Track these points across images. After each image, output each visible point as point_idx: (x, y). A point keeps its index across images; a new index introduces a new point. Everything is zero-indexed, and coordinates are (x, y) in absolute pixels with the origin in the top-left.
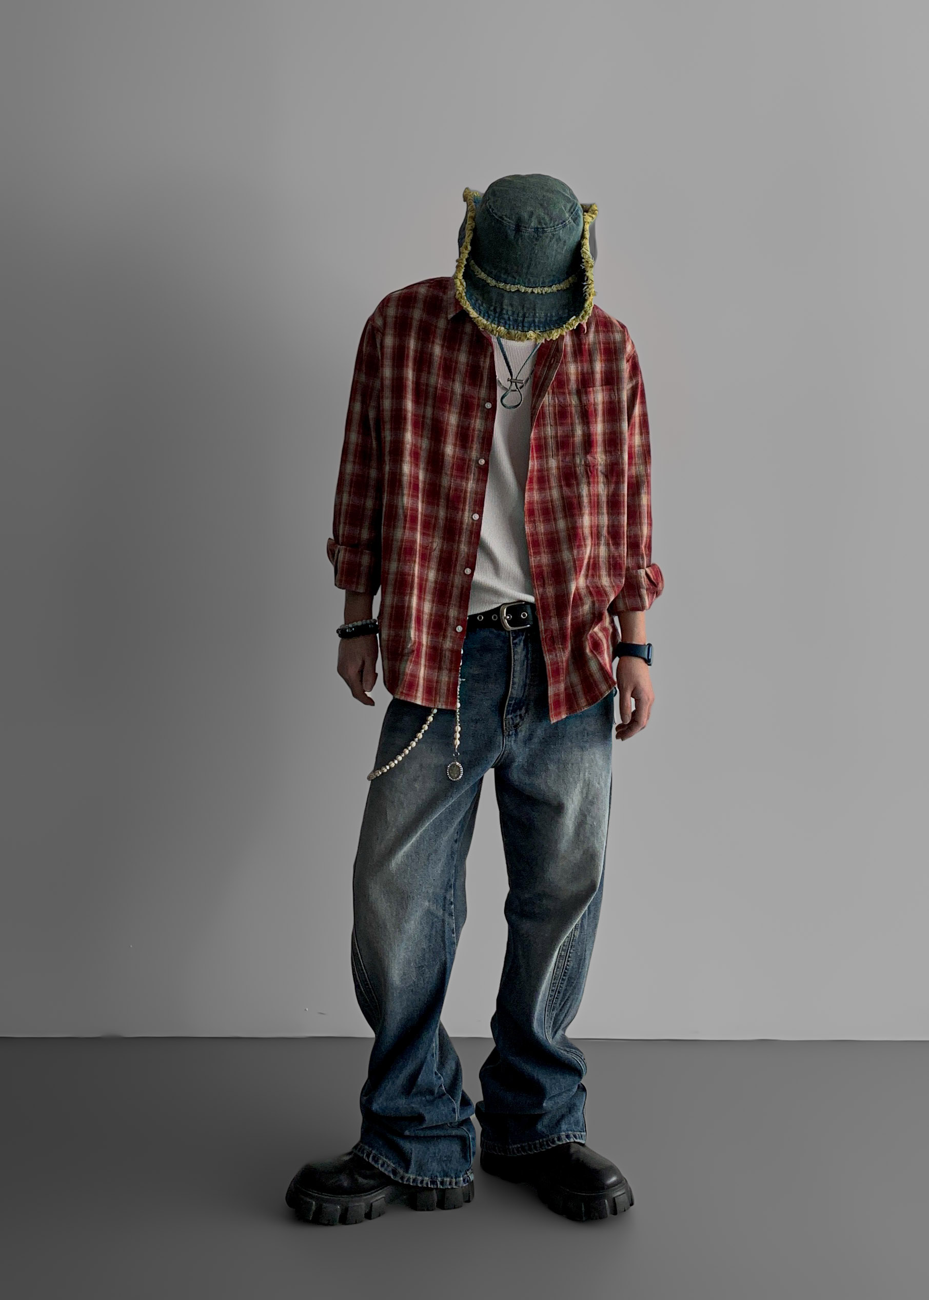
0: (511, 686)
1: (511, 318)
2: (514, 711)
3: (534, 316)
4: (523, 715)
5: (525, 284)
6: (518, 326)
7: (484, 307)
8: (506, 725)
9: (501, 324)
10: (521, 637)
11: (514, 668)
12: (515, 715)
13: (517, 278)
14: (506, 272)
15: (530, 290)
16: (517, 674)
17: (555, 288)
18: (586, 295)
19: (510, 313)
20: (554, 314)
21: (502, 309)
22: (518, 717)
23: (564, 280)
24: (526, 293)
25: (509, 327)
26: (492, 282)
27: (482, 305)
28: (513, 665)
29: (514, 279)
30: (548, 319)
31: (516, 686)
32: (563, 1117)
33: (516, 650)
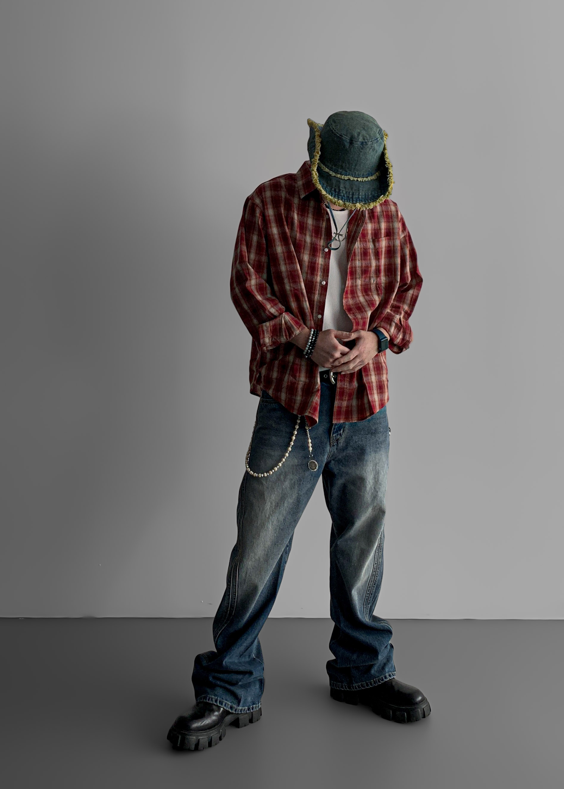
1: (345, 195)
2: (337, 432)
3: (359, 195)
4: (341, 434)
5: (352, 175)
6: (350, 200)
7: (328, 189)
8: (332, 440)
9: (340, 199)
12: (337, 434)
13: (348, 172)
14: (342, 168)
15: (356, 179)
17: (369, 178)
18: (389, 183)
19: (344, 192)
20: (369, 194)
21: (340, 190)
22: (339, 435)
23: (374, 174)
24: (354, 180)
25: (345, 200)
26: (333, 174)
27: (327, 187)
29: (346, 172)
30: (367, 196)
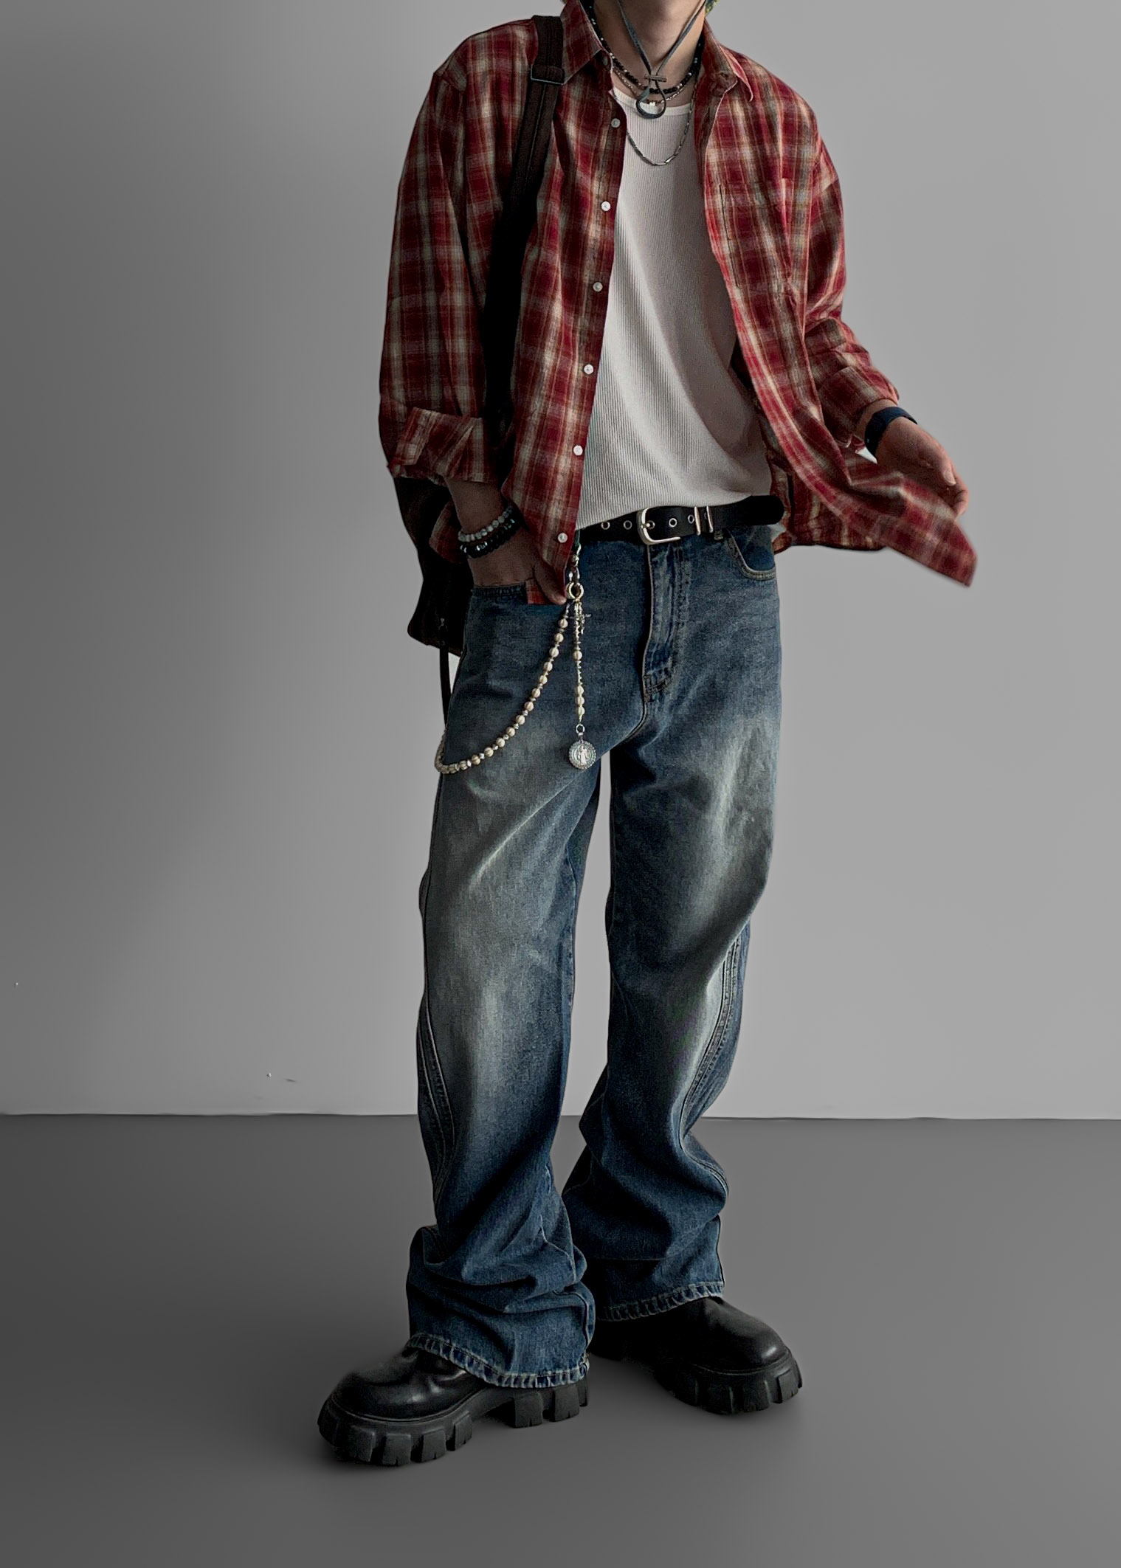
0: (651, 625)
2: (656, 664)
4: (669, 670)
8: (646, 685)
10: (663, 552)
11: (655, 599)
12: (658, 670)
16: (660, 609)
22: (663, 673)
28: (652, 594)
31: (659, 626)
32: (690, 1261)
33: (656, 572)
